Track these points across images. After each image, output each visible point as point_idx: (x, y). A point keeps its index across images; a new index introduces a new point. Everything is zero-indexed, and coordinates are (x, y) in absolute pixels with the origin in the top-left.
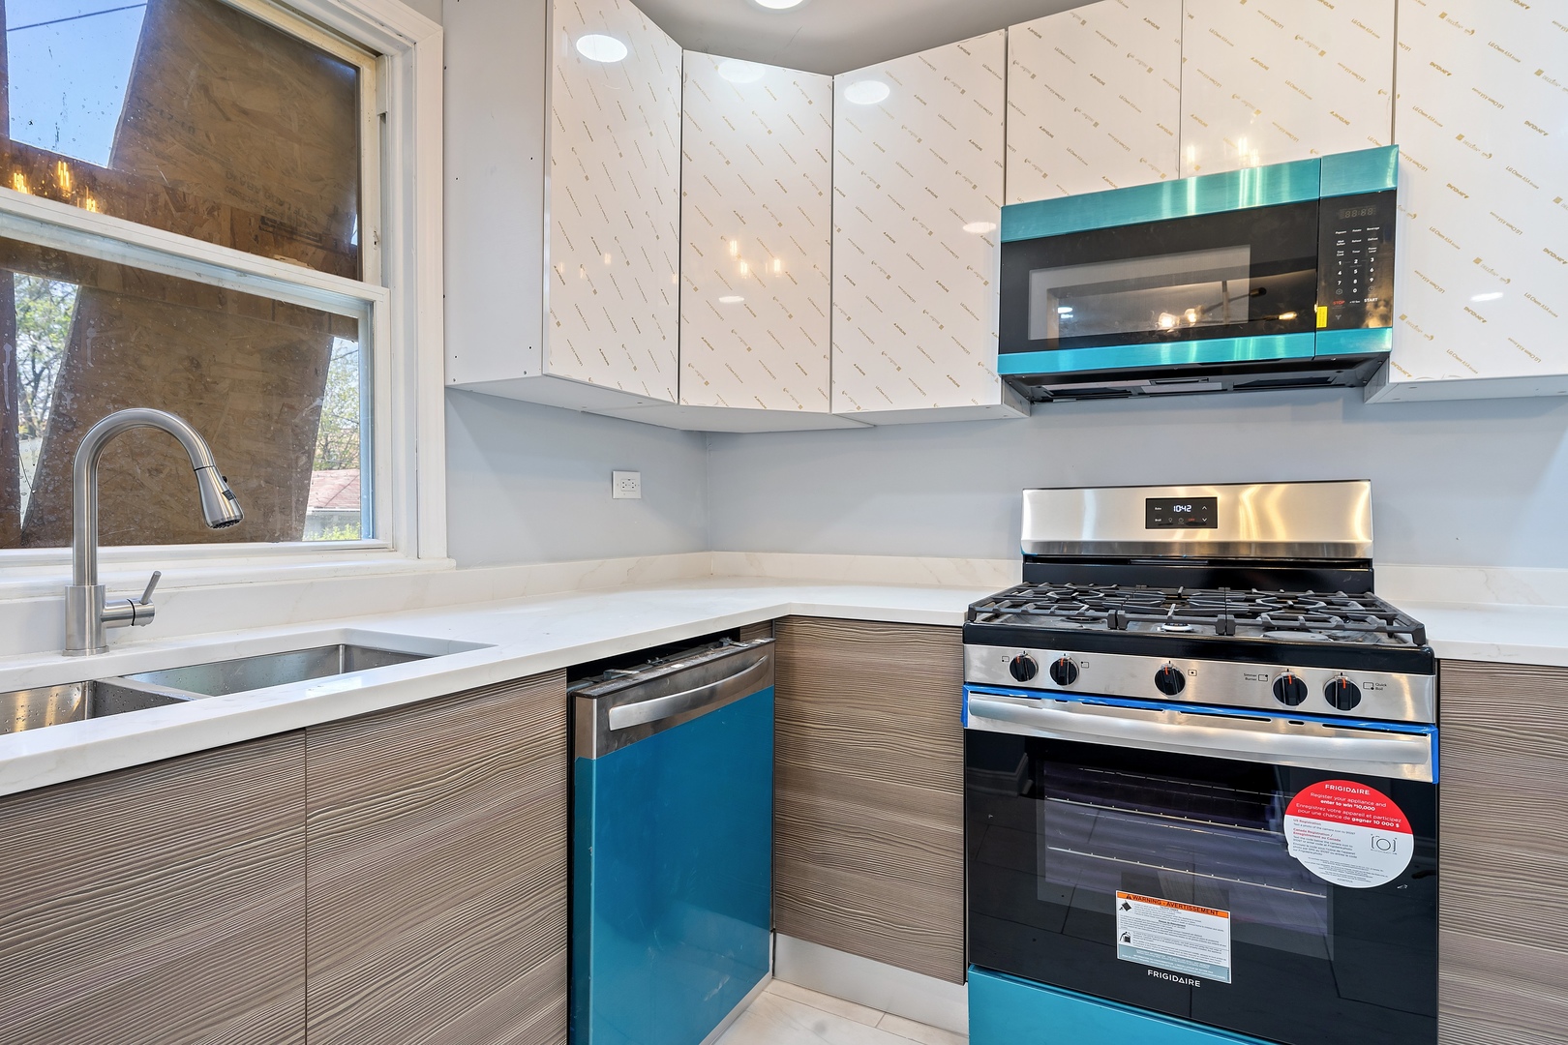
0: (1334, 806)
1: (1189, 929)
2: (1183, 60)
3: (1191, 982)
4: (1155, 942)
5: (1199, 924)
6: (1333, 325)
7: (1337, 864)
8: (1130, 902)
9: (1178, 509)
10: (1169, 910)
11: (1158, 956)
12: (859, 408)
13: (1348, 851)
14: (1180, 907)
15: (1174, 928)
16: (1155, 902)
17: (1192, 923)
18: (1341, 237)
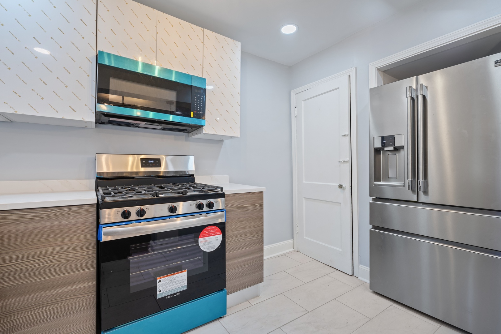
0: (209, 233)
1: (177, 279)
2: (157, 33)
3: (177, 294)
4: (168, 288)
5: (179, 277)
6: (194, 117)
7: (209, 247)
8: (161, 279)
9: (150, 162)
10: (172, 276)
11: (169, 292)
12: (16, 111)
13: (210, 243)
14: (175, 274)
15: (173, 281)
16: (168, 276)
17: (178, 277)
18: (196, 96)
